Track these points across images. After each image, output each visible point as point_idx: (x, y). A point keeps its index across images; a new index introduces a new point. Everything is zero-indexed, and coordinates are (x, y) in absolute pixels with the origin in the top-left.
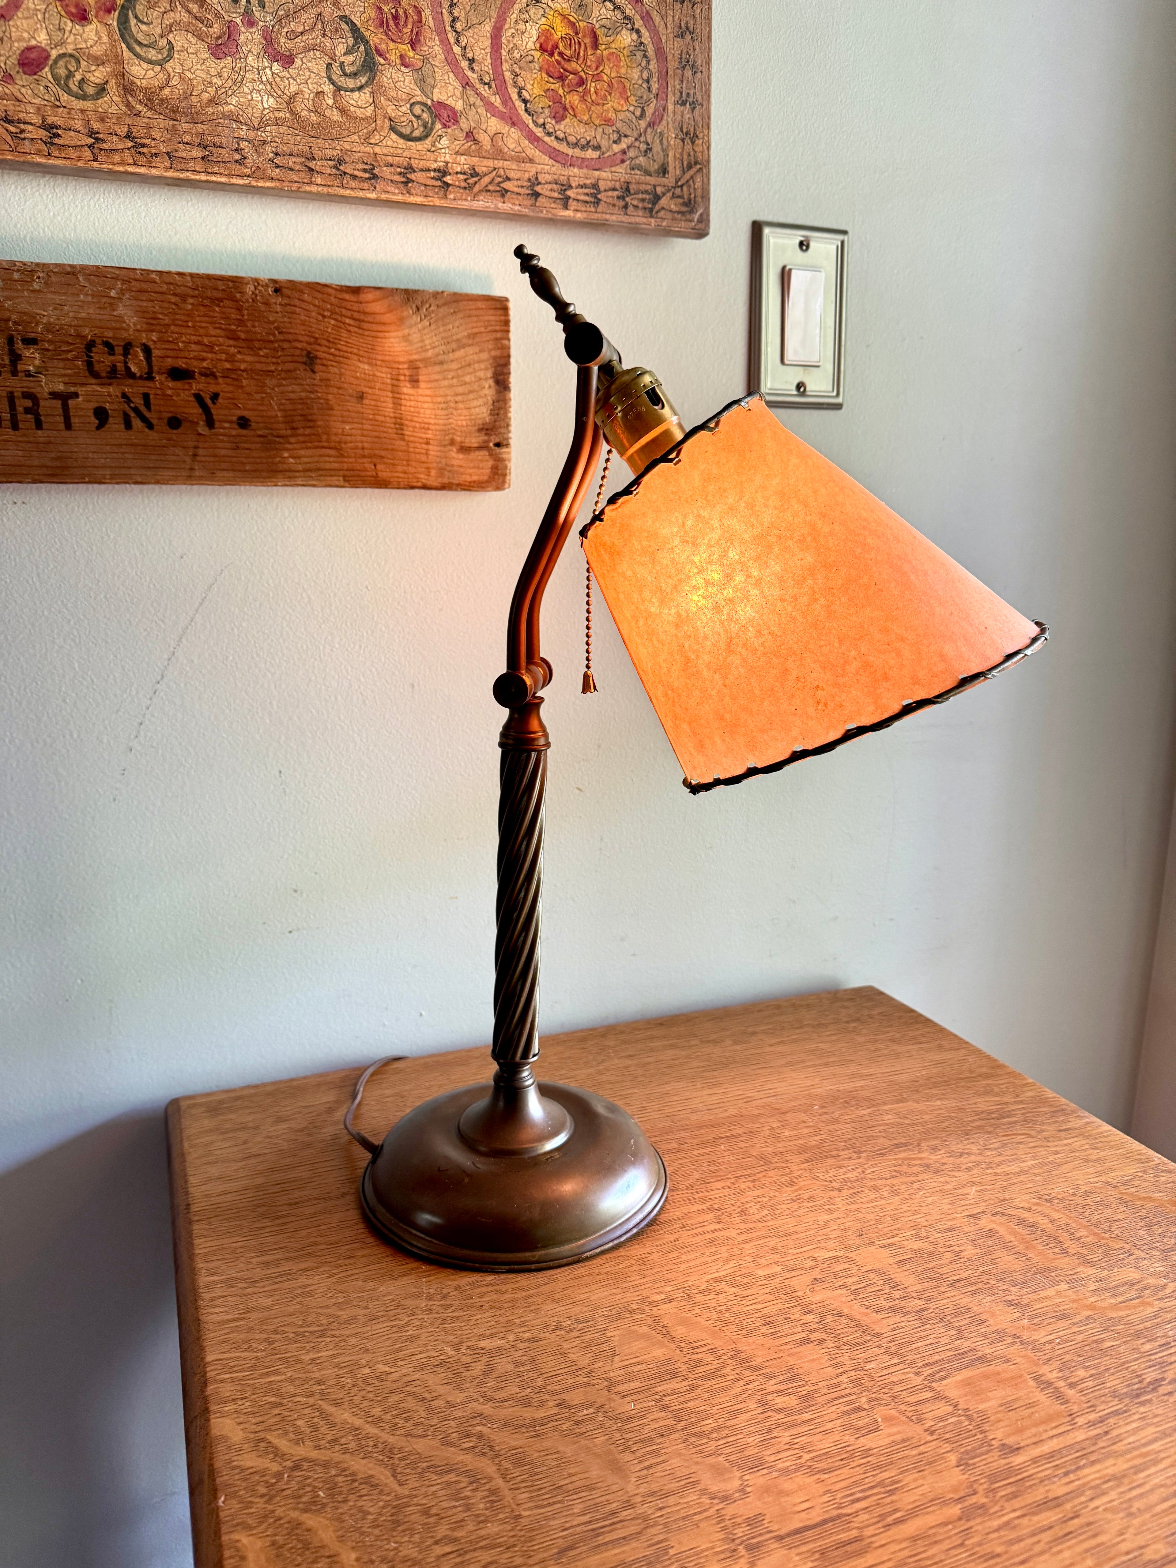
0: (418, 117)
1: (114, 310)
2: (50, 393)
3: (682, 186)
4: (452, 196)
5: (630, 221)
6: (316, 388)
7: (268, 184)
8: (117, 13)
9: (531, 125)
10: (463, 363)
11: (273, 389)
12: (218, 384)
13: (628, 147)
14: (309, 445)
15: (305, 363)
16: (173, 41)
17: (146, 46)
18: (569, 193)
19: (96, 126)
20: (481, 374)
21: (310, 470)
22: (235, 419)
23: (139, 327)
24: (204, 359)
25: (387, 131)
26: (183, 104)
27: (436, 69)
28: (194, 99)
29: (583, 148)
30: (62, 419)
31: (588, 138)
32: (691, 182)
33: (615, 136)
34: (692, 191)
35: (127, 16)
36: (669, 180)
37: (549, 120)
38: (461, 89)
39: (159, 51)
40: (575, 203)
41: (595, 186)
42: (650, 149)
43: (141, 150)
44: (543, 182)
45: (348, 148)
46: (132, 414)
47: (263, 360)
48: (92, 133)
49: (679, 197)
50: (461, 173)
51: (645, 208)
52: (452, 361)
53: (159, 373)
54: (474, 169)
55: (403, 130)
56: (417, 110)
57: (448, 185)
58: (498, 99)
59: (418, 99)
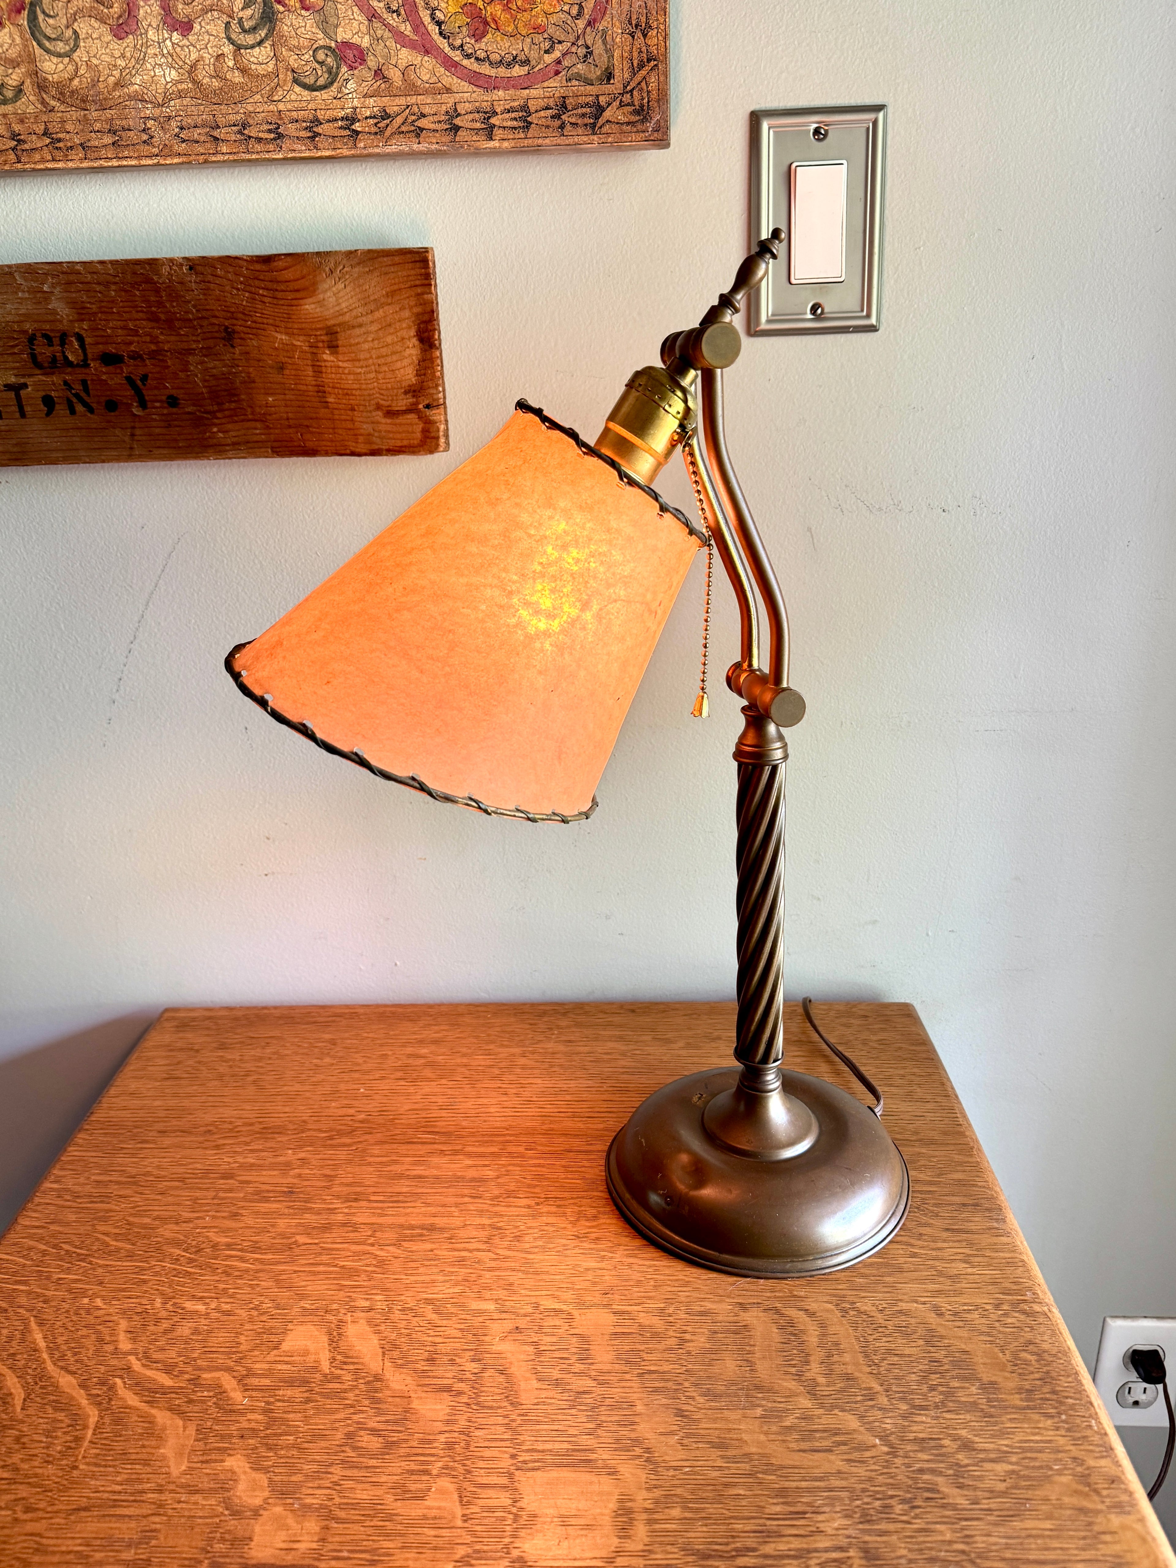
0: (321, 63)
1: (48, 304)
2: (5, 386)
3: (631, 91)
4: (362, 145)
5: (567, 142)
6: (236, 362)
7: (176, 160)
8: (26, 12)
9: (447, 49)
10: (384, 325)
11: (196, 367)
12: (146, 365)
13: (564, 55)
14: (236, 418)
15: (223, 339)
16: (78, 30)
17: (54, 39)
18: (493, 121)
19: (17, 128)
20: (404, 333)
21: (238, 444)
22: (164, 398)
23: (71, 318)
24: (131, 343)
25: (290, 85)
26: (91, 92)
27: (339, 6)
28: (101, 85)
29: (509, 65)
30: (16, 409)
31: (514, 53)
32: (643, 84)
33: (547, 45)
34: (645, 95)
35: (35, 12)
36: (616, 86)
37: (468, 40)
38: (366, 23)
39: (67, 42)
40: (500, 131)
41: (525, 108)
42: (591, 53)
43: (58, 145)
44: (463, 112)
45: (252, 109)
46: (75, 400)
47: (184, 339)
48: (14, 136)
49: (628, 105)
50: (371, 117)
51: (586, 125)
52: (372, 322)
53: (93, 360)
54: (385, 111)
55: (307, 81)
56: (321, 56)
57: (357, 133)
58: (409, 27)
59: (321, 43)
